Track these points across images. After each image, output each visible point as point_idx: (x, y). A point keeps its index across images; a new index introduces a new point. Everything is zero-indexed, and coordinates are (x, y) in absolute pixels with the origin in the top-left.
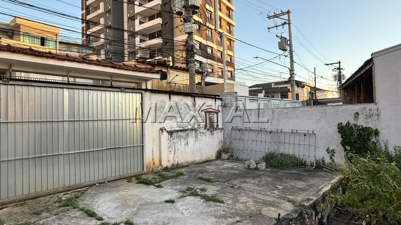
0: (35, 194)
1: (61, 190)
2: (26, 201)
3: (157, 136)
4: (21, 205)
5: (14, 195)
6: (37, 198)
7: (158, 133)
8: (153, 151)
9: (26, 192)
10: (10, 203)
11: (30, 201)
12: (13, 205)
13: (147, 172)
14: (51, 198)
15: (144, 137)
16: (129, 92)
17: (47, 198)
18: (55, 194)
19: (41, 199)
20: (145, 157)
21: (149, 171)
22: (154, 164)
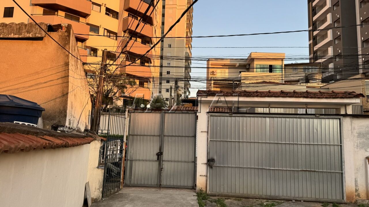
0: (246, 195)
1: (264, 197)
2: (241, 199)
3: (363, 165)
4: (238, 200)
5: (235, 192)
6: (248, 198)
7: (363, 162)
8: (356, 181)
9: (241, 192)
10: (233, 196)
11: (243, 199)
12: (234, 198)
13: (348, 202)
14: (257, 201)
15: (343, 164)
16: (325, 118)
17: (255, 200)
18: (260, 199)
19: (250, 199)
20: (345, 185)
21: (352, 202)
22: (359, 195)
